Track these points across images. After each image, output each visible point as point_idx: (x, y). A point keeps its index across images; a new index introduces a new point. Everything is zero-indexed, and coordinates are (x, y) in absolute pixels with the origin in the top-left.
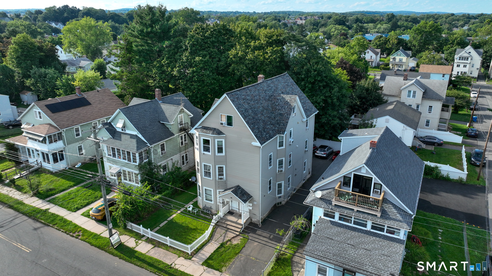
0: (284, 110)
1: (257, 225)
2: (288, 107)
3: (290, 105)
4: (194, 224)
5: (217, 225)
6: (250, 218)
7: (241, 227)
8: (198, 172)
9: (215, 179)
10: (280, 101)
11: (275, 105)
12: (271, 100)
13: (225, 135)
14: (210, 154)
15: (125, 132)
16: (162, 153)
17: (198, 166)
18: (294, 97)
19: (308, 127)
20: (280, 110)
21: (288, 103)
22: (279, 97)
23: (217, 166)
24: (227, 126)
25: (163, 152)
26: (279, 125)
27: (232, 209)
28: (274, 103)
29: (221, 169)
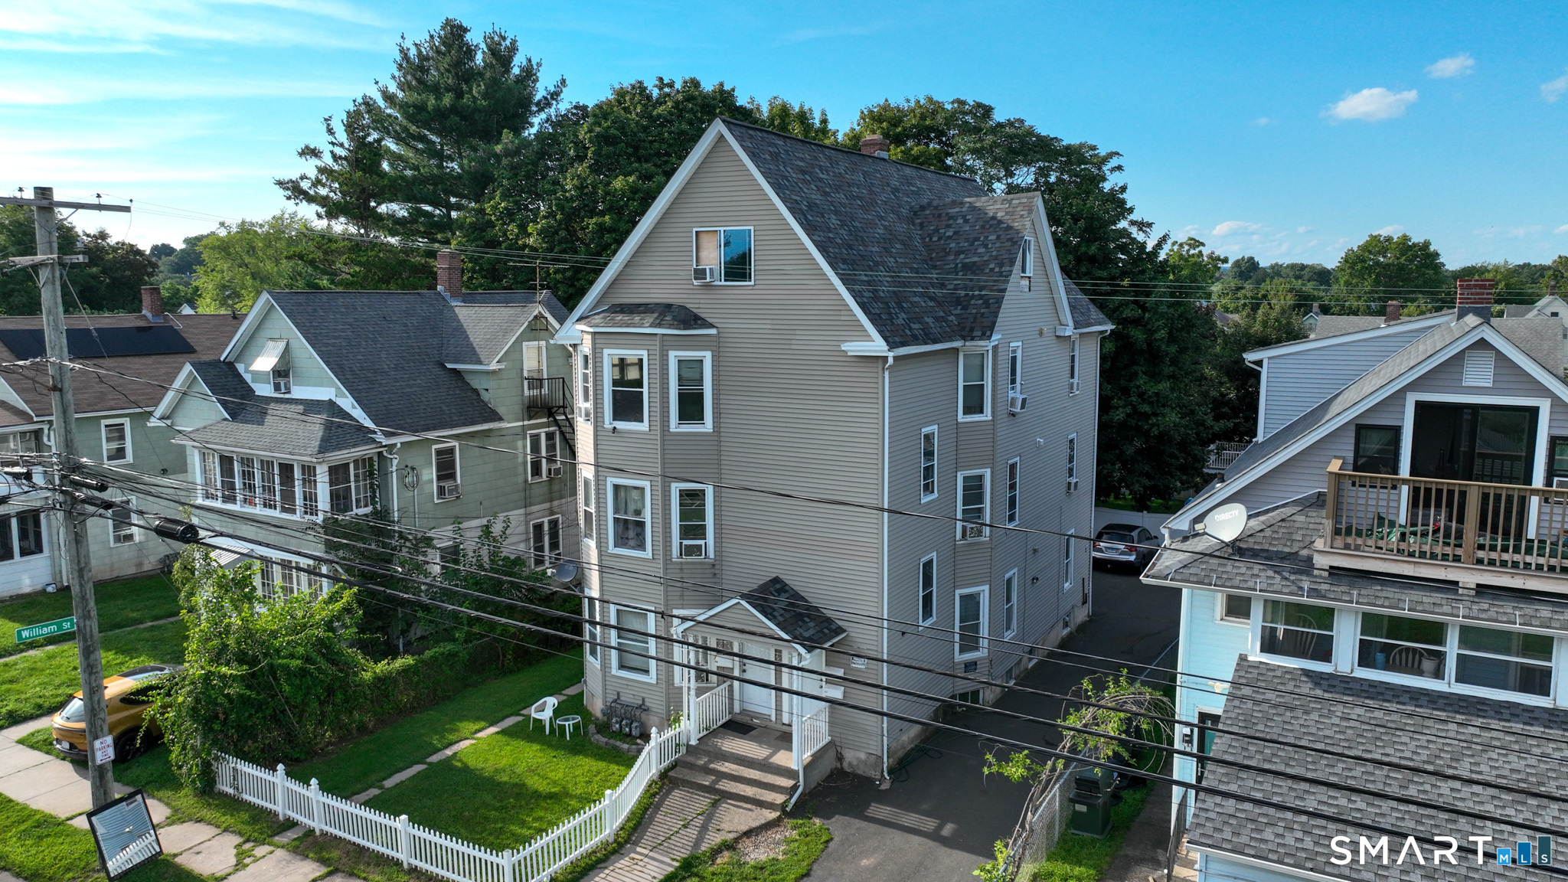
0: (981, 250)
1: (870, 781)
2: (998, 237)
3: (1009, 228)
4: (551, 775)
5: (666, 781)
6: (832, 749)
7: (788, 783)
8: (588, 535)
9: (665, 555)
10: (960, 221)
11: (940, 239)
12: (921, 224)
13: (713, 331)
14: (643, 427)
15: (287, 396)
16: (441, 491)
17: (587, 504)
18: (1025, 200)
19: (1075, 381)
20: (962, 252)
21: (1000, 222)
22: (957, 210)
23: (676, 488)
24: (723, 283)
25: (447, 484)
26: (965, 308)
27: (743, 711)
28: (937, 230)
29: (692, 500)
